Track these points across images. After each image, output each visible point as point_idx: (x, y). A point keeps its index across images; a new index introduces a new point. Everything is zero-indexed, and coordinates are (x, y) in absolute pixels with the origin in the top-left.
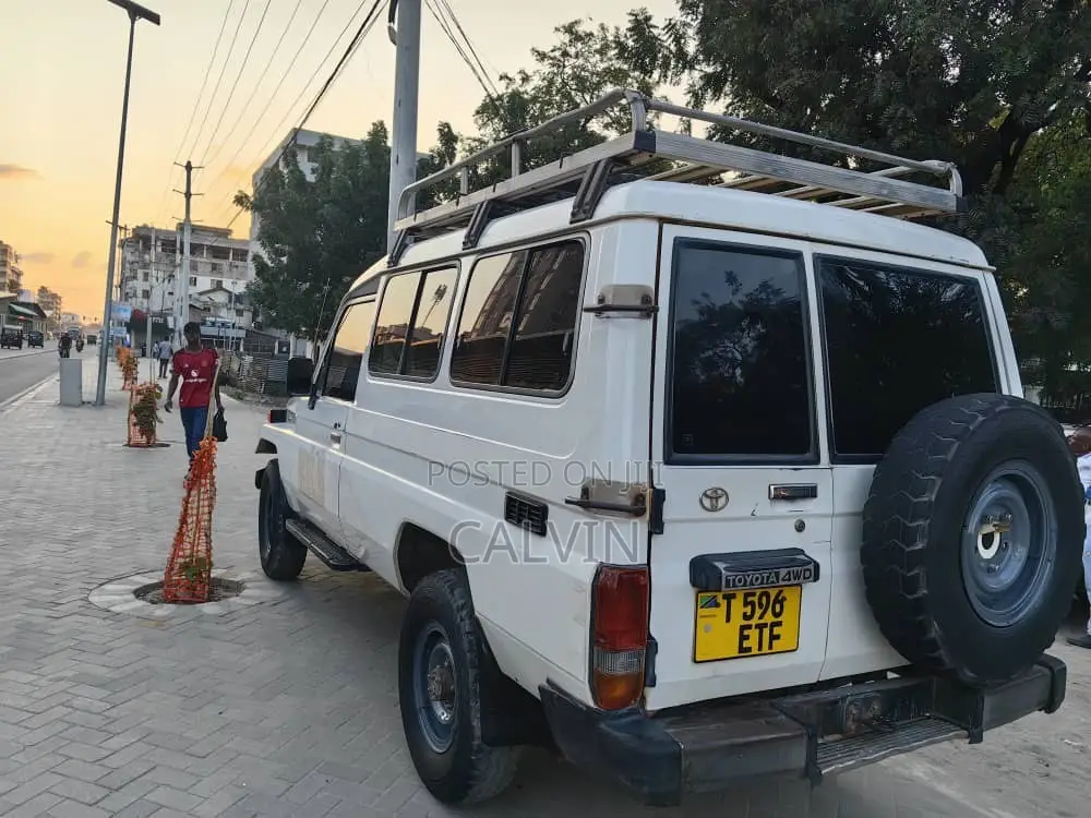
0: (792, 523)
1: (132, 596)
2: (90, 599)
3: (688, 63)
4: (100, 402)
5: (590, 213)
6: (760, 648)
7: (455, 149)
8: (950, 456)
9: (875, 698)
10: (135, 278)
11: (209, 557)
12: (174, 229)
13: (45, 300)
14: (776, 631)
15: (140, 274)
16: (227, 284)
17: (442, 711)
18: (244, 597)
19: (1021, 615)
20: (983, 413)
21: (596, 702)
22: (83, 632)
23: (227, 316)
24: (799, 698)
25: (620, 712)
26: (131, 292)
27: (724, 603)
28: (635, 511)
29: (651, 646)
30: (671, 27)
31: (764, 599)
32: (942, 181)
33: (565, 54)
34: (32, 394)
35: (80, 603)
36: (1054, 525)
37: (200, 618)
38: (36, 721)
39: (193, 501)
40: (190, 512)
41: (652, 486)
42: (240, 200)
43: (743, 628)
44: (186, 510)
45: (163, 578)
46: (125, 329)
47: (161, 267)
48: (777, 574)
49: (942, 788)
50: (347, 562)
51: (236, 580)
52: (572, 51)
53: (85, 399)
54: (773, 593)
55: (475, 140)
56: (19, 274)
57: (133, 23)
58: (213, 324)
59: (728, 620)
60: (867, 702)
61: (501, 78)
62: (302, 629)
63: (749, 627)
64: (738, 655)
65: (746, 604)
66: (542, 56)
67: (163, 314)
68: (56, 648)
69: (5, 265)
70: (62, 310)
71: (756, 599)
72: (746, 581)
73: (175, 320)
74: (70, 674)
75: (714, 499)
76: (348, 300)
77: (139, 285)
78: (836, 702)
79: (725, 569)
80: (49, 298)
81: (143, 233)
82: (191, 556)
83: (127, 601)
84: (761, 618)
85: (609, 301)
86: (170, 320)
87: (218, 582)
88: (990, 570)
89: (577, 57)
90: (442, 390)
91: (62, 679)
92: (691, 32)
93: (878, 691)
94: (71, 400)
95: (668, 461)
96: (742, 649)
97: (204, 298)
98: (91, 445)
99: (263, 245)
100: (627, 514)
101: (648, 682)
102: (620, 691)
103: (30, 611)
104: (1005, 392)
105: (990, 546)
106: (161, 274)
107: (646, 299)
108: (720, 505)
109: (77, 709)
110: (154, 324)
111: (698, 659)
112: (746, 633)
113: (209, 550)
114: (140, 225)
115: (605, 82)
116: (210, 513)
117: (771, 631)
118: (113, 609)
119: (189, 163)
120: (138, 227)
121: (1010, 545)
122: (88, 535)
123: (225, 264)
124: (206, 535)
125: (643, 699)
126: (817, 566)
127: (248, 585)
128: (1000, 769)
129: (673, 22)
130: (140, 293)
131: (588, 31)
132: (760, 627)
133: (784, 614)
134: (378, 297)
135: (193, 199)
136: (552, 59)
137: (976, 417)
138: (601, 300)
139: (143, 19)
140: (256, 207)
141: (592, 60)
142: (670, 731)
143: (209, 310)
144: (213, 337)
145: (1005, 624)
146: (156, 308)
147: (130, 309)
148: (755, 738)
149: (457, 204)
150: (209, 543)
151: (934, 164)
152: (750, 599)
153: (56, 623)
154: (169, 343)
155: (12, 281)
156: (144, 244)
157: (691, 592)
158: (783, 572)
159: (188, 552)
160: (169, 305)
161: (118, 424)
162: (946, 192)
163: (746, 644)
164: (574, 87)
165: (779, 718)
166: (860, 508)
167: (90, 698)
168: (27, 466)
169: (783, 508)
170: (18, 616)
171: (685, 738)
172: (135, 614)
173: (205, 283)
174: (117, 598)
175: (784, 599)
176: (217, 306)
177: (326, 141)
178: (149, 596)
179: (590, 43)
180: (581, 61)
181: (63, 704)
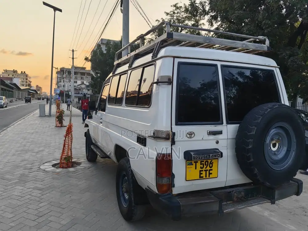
0: (215, 142)
1: (51, 166)
2: (41, 167)
3: (206, 13)
4: (50, 115)
5: (156, 56)
6: (206, 177)
7: (144, 42)
8: (259, 121)
9: (242, 191)
10: (61, 82)
11: (71, 155)
12: (71, 68)
13: (38, 89)
14: (211, 172)
15: (62, 81)
16: (85, 83)
17: (126, 196)
18: (81, 166)
19: (285, 167)
20: (270, 108)
21: (158, 192)
22: (37, 176)
23: (85, 91)
24: (220, 191)
25: (165, 194)
26: (60, 86)
27: (194, 164)
28: (167, 139)
29: (173, 176)
30: (201, 3)
31: (207, 163)
32: (263, 42)
33: (174, 13)
34: (33, 114)
35: (38, 168)
36: (295, 140)
37: (69, 172)
38: (23, 199)
39: (67, 141)
40: (66, 144)
41: (172, 131)
42: (86, 59)
43: (200, 171)
44: (65, 143)
45: (59, 161)
46: (58, 96)
47: (67, 78)
48: (209, 156)
49: (272, 219)
50: (105, 156)
51: (79, 162)
52: (176, 12)
53: (46, 115)
54: (209, 161)
55: (150, 39)
56: (31, 82)
57: (55, 12)
58: (81, 93)
59: (196, 169)
60: (240, 192)
61: (156, 21)
62: (95, 175)
63: (202, 171)
64: (199, 178)
65: (201, 164)
66: (168, 14)
67: (68, 91)
68: (30, 180)
69: (27, 80)
70: (43, 91)
71: (204, 163)
72: (200, 158)
73: (71, 93)
74: (32, 187)
75: (191, 135)
76: (104, 85)
77: (62, 84)
78: (230, 192)
79: (193, 154)
80: (39, 88)
81: (62, 69)
82: (67, 155)
83: (50, 168)
84: (206, 168)
85: (160, 81)
86: (70, 93)
87: (75, 163)
88: (275, 154)
89: (177, 13)
90: (124, 108)
91: (30, 188)
92: (207, 4)
93: (244, 189)
94: (42, 115)
95: (176, 124)
96: (200, 177)
97: (79, 86)
98: (46, 127)
99: (93, 71)
100: (165, 139)
101: (172, 186)
102: (165, 188)
103: (25, 171)
104: (283, 103)
105: (275, 147)
106: (67, 80)
107: (169, 79)
108: (192, 136)
109: (33, 196)
110: (66, 94)
111: (187, 180)
112: (201, 172)
113: (71, 154)
114: (62, 67)
115: (186, 20)
116: (71, 144)
117: (209, 172)
118: (46, 170)
119: (73, 50)
120: (61, 68)
121: (282, 147)
122: (43, 151)
123: (84, 77)
124: (70, 150)
125: (172, 191)
126: (222, 153)
127: (82, 163)
128: (292, 213)
129: (202, 2)
130: (62, 86)
131: (180, 6)
132: (206, 171)
133: (213, 167)
134: (110, 83)
135: (74, 59)
136: (170, 14)
137: (268, 110)
138: (158, 80)
139: (57, 11)
140: (91, 60)
141: (182, 14)
142: (178, 200)
143: (80, 90)
144: (81, 97)
145: (280, 170)
146: (66, 90)
147: (59, 90)
148: (203, 202)
149: (128, 56)
150: (71, 152)
151: (261, 37)
152: (202, 163)
153: (31, 174)
154: (70, 99)
155: (29, 84)
156: (63, 72)
157: (184, 161)
158: (211, 155)
159: (66, 154)
160: (70, 89)
161: (53, 121)
162: (264, 45)
163: (201, 175)
164: (177, 22)
165: (212, 196)
166: (235, 137)
167: (37, 193)
168: (29, 133)
169: (212, 137)
170: (21, 172)
171: (182, 202)
172: (51, 171)
173: (79, 82)
174: (47, 167)
175: (213, 163)
176: (83, 89)
177: (109, 42)
178: (56, 166)
179: (181, 9)
180: (178, 15)
181: (29, 195)
